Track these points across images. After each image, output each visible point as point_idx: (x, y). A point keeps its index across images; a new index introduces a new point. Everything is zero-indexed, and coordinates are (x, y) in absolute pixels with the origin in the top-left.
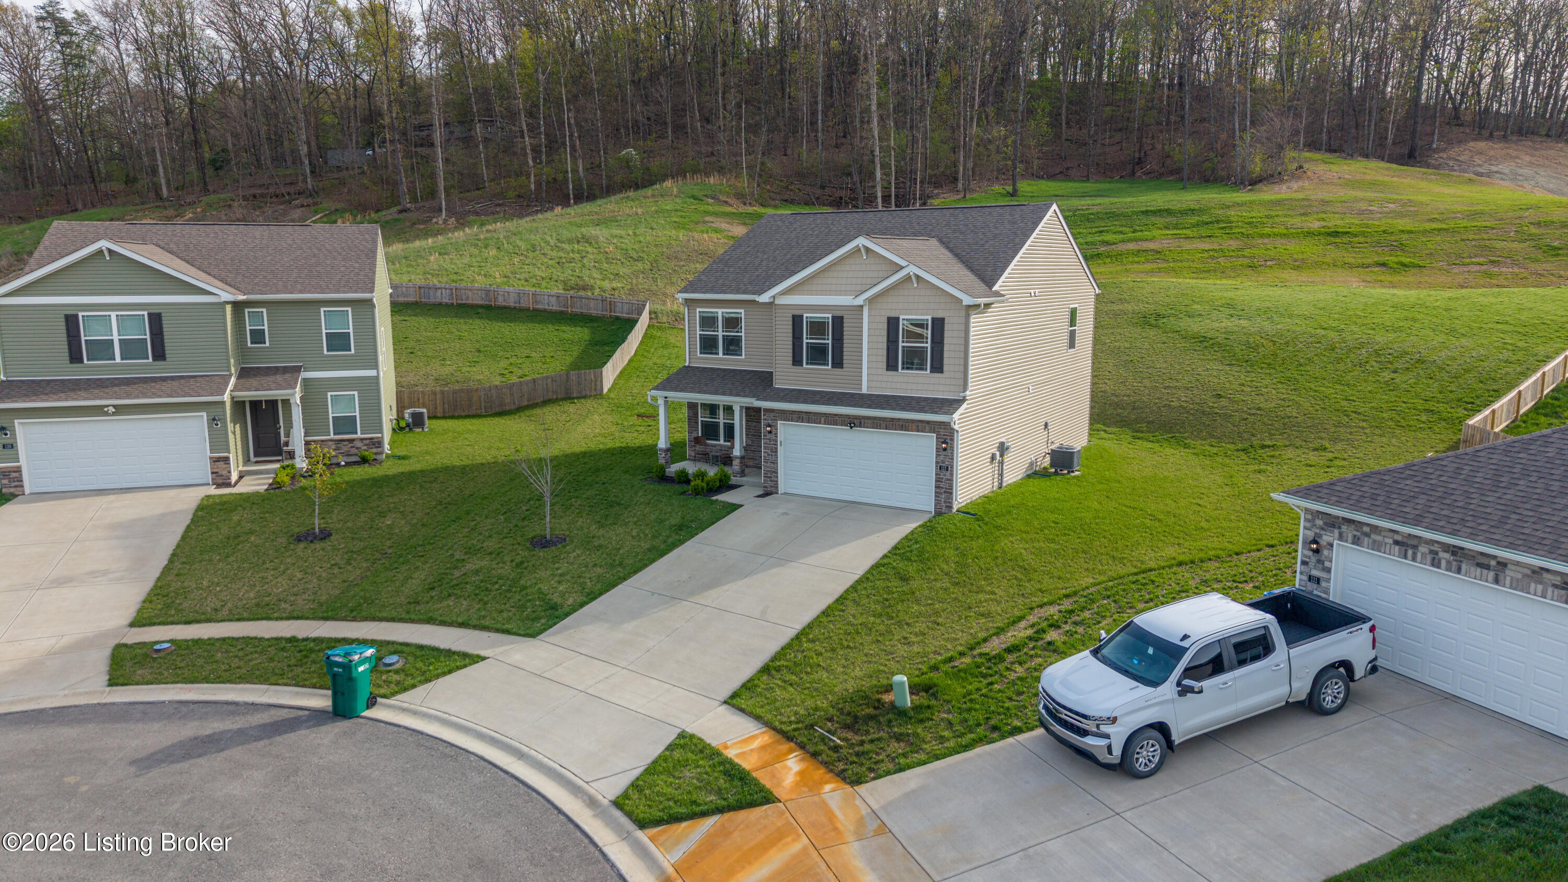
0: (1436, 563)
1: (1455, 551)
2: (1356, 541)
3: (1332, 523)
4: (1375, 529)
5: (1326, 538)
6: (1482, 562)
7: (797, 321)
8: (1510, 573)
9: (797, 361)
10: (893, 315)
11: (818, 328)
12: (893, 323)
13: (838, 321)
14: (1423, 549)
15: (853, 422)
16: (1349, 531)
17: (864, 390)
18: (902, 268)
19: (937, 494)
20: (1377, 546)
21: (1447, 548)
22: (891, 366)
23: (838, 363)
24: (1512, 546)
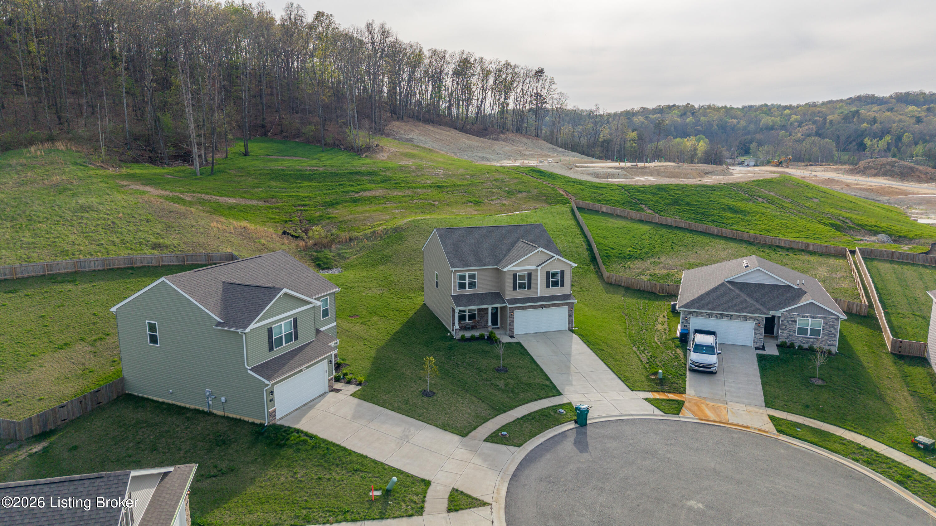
0: (717, 317)
1: (721, 314)
2: (697, 316)
3: (690, 313)
4: (702, 313)
5: (688, 317)
6: (727, 316)
7: (515, 276)
8: (733, 317)
9: (515, 289)
10: (548, 270)
11: (522, 277)
12: (548, 273)
13: (530, 275)
14: (714, 315)
15: (542, 307)
16: (695, 314)
17: (539, 295)
18: (554, 257)
19: (569, 324)
20: (702, 316)
21: (719, 314)
22: (548, 286)
23: (530, 288)
24: (733, 312)
